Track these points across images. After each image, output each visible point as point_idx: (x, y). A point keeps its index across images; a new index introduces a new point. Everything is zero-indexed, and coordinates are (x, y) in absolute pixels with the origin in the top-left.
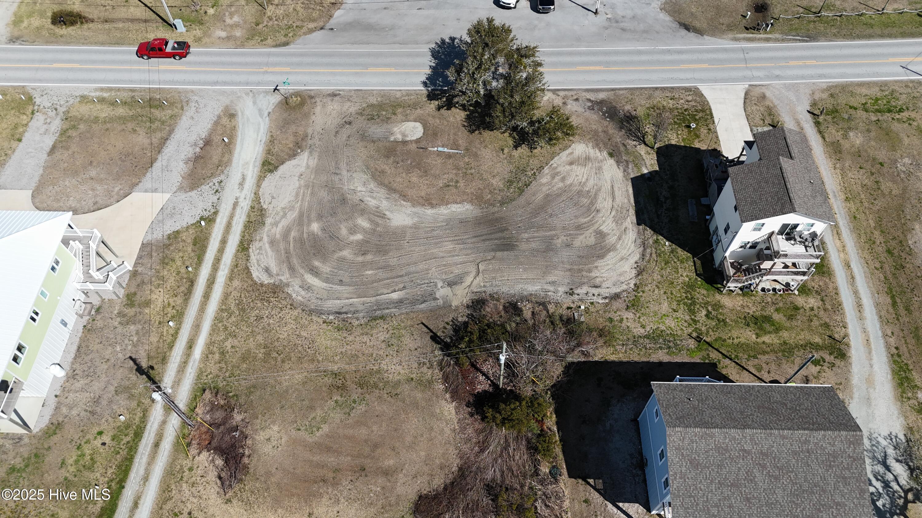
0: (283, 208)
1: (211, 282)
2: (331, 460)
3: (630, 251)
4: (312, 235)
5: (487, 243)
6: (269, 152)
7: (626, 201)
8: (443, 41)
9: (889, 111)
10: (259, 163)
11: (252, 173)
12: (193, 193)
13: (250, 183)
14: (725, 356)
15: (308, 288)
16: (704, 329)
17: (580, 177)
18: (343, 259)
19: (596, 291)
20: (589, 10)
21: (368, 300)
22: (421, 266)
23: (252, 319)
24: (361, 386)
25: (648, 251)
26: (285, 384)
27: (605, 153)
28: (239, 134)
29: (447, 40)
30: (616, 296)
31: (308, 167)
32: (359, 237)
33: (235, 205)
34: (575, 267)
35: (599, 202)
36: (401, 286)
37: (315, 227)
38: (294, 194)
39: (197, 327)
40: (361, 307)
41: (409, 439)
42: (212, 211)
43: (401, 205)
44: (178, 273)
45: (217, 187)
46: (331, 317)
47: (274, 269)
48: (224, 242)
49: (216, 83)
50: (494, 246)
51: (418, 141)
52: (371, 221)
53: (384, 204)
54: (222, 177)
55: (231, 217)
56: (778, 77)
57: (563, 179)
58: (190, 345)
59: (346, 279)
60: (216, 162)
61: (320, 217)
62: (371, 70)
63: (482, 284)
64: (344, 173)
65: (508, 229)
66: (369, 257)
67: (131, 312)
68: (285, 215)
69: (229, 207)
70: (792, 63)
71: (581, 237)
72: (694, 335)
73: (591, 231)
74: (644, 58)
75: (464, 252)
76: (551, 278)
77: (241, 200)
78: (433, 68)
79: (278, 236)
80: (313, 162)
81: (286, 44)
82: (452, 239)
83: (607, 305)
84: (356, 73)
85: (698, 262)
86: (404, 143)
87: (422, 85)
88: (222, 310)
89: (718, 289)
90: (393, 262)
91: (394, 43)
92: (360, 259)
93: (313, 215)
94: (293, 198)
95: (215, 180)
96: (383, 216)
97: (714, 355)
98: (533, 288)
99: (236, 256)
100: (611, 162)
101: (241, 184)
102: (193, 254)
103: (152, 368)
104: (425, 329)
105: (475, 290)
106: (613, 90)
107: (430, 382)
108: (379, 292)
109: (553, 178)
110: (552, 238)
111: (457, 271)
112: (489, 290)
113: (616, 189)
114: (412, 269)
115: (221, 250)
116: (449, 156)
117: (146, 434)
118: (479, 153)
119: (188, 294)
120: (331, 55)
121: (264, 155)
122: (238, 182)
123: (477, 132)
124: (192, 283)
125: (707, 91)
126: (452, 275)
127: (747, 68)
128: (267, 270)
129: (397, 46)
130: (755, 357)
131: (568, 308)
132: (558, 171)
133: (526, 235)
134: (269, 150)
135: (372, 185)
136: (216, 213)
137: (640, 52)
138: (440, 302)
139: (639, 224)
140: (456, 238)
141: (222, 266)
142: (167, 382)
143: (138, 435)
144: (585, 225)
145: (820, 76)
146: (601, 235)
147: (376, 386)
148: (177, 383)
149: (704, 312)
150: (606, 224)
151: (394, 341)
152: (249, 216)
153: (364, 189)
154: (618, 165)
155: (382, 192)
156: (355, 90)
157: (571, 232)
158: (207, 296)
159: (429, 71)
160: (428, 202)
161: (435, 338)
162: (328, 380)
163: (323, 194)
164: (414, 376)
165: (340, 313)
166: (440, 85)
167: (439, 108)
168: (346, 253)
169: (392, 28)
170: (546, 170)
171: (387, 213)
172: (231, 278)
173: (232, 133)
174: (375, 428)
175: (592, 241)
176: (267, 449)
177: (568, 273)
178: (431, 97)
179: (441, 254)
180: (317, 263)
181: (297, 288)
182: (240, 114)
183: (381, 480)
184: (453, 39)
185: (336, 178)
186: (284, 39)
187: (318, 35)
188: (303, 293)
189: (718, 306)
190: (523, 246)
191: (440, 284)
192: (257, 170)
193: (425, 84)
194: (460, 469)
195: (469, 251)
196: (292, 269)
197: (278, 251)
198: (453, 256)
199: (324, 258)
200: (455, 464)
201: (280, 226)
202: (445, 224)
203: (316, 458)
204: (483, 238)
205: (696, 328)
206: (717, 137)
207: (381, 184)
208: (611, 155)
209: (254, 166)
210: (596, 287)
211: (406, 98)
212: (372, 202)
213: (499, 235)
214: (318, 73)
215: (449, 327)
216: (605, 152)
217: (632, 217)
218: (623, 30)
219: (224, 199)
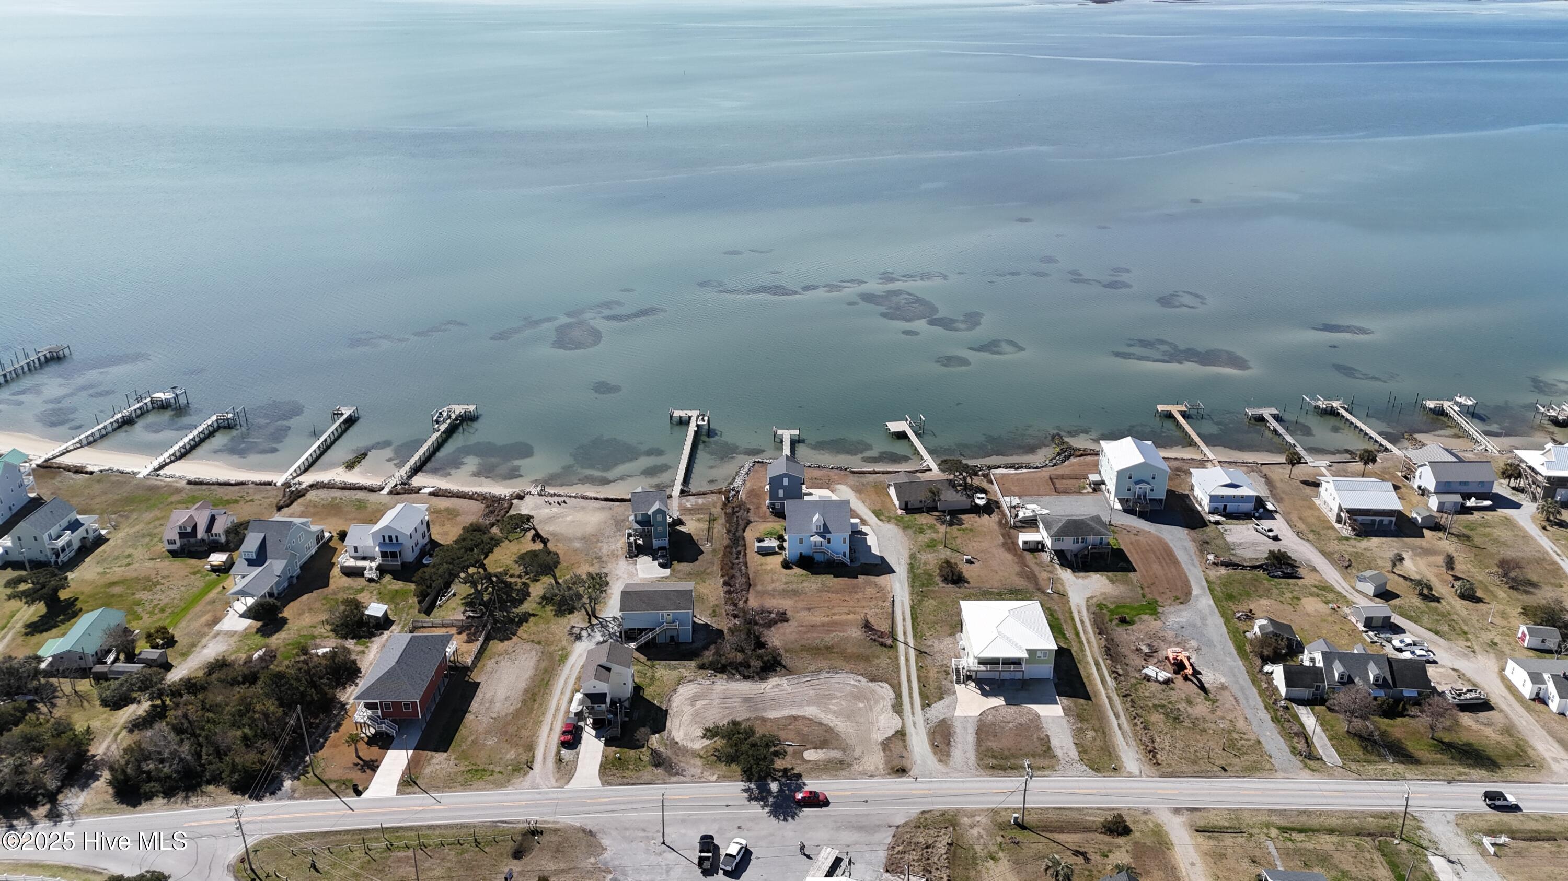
1: (909, 681)
2: (825, 629)
6: (904, 741)
8: (793, 818)
9: (477, 771)
10: (908, 735)
11: (910, 729)
12: (941, 718)
13: (910, 724)
19: (700, 683)
24: (819, 649)
25: (667, 699)
26: (855, 649)
27: (680, 743)
28: (929, 750)
29: (790, 819)
30: (690, 681)
31: (876, 733)
33: (913, 714)
39: (908, 666)
41: (792, 635)
42: (925, 710)
45: (929, 722)
49: (963, 782)
50: (755, 699)
51: (806, 750)
54: (928, 726)
55: (912, 708)
56: (540, 793)
58: (907, 661)
62: (848, 794)
65: (747, 707)
67: (944, 669)
69: (916, 711)
70: (523, 803)
71: (704, 704)
73: (698, 706)
75: (772, 697)
76: (723, 687)
77: (911, 716)
79: (881, 701)
80: (874, 736)
81: (923, 812)
82: (779, 702)
83: (696, 678)
86: (815, 748)
87: (807, 784)
88: (898, 672)
90: (812, 692)
91: (834, 816)
95: (931, 725)
96: (822, 711)
97: (649, 663)
98: (734, 684)
100: (677, 739)
101: (914, 723)
104: (789, 669)
105: (765, 683)
106: (665, 783)
110: (721, 704)
111: (775, 690)
112: (757, 683)
113: (678, 725)
115: (911, 694)
119: (919, 678)
122: (917, 724)
125: (597, 783)
126: (778, 688)
127: (559, 799)
131: (716, 676)
135: (831, 725)
136: (922, 709)
139: (668, 711)
140: (777, 702)
141: (907, 687)
142: (912, 652)
144: (701, 709)
146: (692, 705)
147: (811, 649)
149: (647, 675)
150: (688, 709)
151: (806, 665)
152: (902, 709)
153: (836, 723)
154: (673, 738)
155: (825, 721)
156: (857, 779)
157: (709, 706)
158: (909, 677)
160: (796, 718)
162: (835, 650)
164: (794, 654)
167: (792, 769)
169: (838, 828)
173: (935, 747)
174: (809, 637)
175: (698, 702)
176: (853, 631)
177: (714, 689)
178: (799, 776)
179: (785, 695)
183: (802, 625)
184: (785, 820)
186: (926, 816)
187: (900, 821)
190: (737, 700)
192: (908, 732)
193: (804, 784)
194: (770, 628)
195: (769, 697)
198: (778, 695)
200: (772, 630)
203: (832, 629)
204: (761, 703)
208: (677, 743)
209: (910, 733)
211: (818, 775)
212: (830, 716)
213: (752, 704)
214: (889, 790)
217: (671, 713)
218: (644, 830)
219: (921, 716)
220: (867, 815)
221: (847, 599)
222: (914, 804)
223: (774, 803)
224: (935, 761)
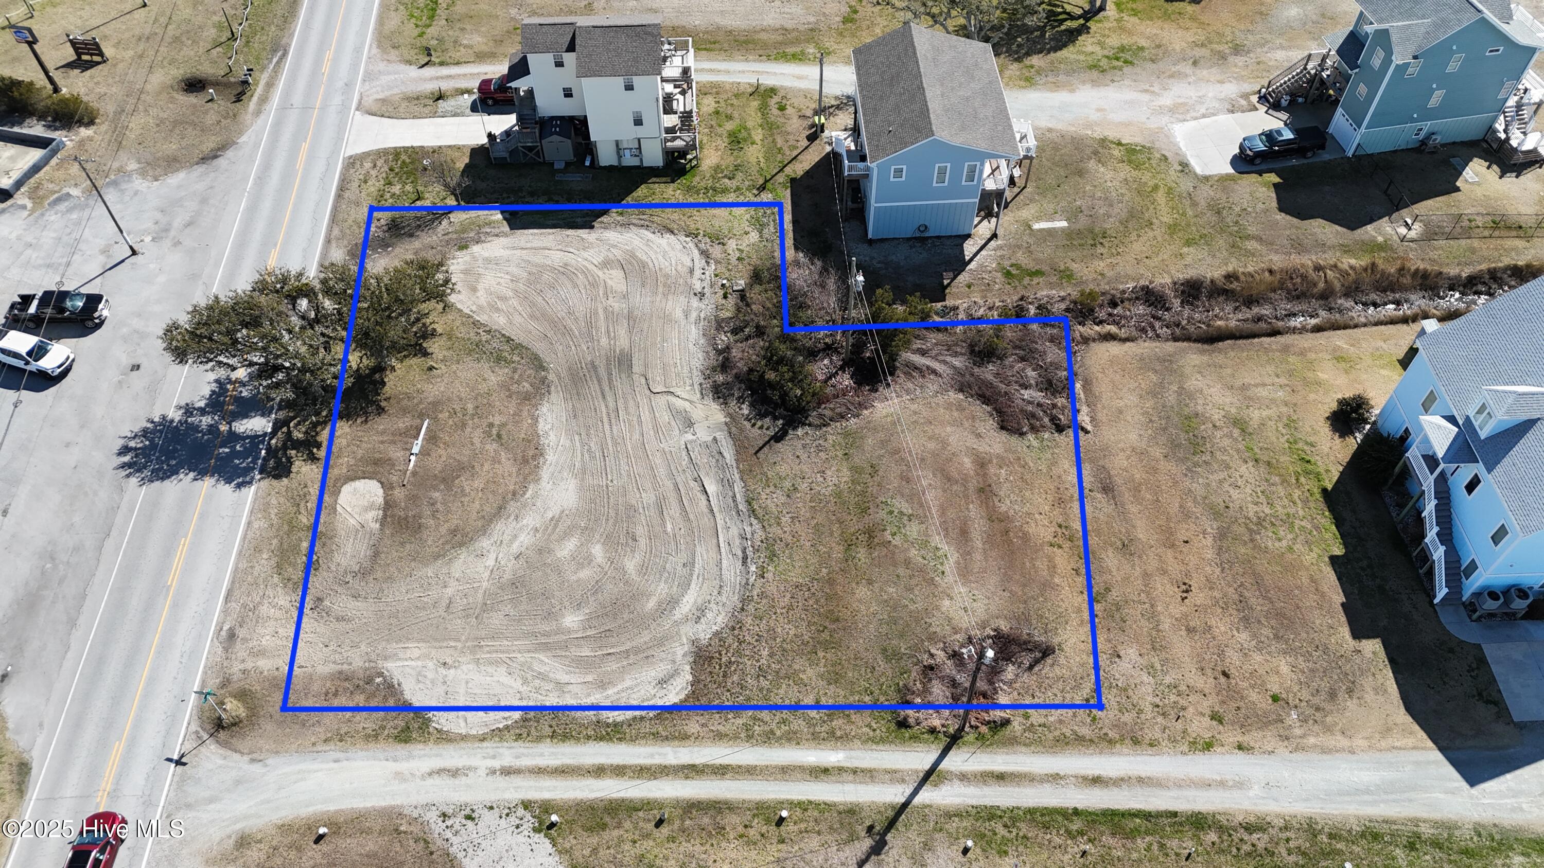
0: (525, 682)
1: (692, 771)
2: (978, 527)
3: (635, 237)
4: (588, 623)
5: (617, 383)
6: (371, 736)
7: (551, 236)
8: (123, 466)
9: (433, 10)
10: (401, 750)
11: (428, 758)
13: (451, 756)
14: (781, 170)
15: (700, 613)
16: (747, 183)
17: (502, 281)
18: (643, 569)
19: (698, 273)
20: (123, 261)
21: (720, 523)
22: (658, 460)
23: (764, 683)
24: (865, 511)
25: (634, 221)
26: (874, 608)
27: (460, 253)
28: (306, 811)
30: (705, 254)
31: (427, 656)
32: (597, 551)
33: (507, 772)
34: (661, 289)
35: (549, 263)
36: (693, 484)
37: (571, 620)
38: (490, 669)
39: (785, 772)
40: (734, 531)
41: (931, 445)
42: (521, 812)
43: (536, 495)
44: (671, 839)
45: (457, 821)
46: (753, 568)
47: (661, 669)
48: (599, 771)
50: (623, 376)
51: (387, 487)
52: (566, 535)
53: (531, 520)
54: (432, 816)
55: (539, 771)
56: (349, 85)
57: (503, 299)
58: (822, 772)
59: (683, 557)
60: (383, 841)
61: (550, 615)
62: (173, 579)
63: (688, 388)
64: (449, 591)
65: (592, 363)
66: (640, 531)
68: (543, 677)
69: (517, 780)
70: (326, 68)
71: (610, 282)
72: (755, 192)
73: (600, 273)
74: (266, 206)
75: (632, 410)
76: (678, 314)
77: (497, 764)
78: (202, 473)
79: (589, 678)
80: (415, 649)
82: (607, 426)
83: (717, 262)
84: (175, 605)
85: (654, 179)
86: (388, 505)
87: (244, 490)
88: (749, 737)
89: (692, 168)
90: (649, 498)
91: (100, 548)
92: (643, 542)
93: (545, 627)
94: (503, 670)
95: (438, 827)
96: (555, 521)
98: (694, 333)
99: (633, 740)
100: (476, 249)
101: (456, 773)
102: (627, 824)
103: (870, 829)
104: (766, 449)
105: (699, 395)
106: (328, 241)
107: (846, 434)
108: (706, 510)
109: (498, 310)
110: (610, 315)
111: (664, 417)
112: (698, 378)
113: (529, 245)
114: (662, 472)
115: (619, 771)
116: (432, 438)
117: (988, 802)
118: (430, 399)
119: (717, 807)
120: (98, 663)
121: (382, 744)
122: (450, 781)
123: (383, 404)
124: (692, 807)
125: (359, 148)
126: (673, 423)
128: (662, 682)
129: (109, 544)
130: (780, 149)
131: (725, 297)
132: (485, 304)
133: (604, 341)
134: (367, 737)
135: (485, 543)
136: (527, 805)
137: (252, 209)
138: (720, 435)
139: (592, 227)
140: (605, 420)
141: (657, 761)
142: (895, 794)
143: (990, 814)
144: (590, 278)
145: (358, 50)
146: (606, 264)
147: (863, 493)
148: (894, 776)
149: (726, 180)
150: (589, 258)
151: (787, 484)
152: (539, 739)
153: (492, 556)
154: (484, 242)
155: (502, 529)
156: (227, 599)
157: (601, 293)
158: (721, 771)
159: (208, 482)
160: (530, 461)
161: (778, 438)
162: (862, 554)
163: (496, 620)
164: (840, 454)
165: (745, 559)
166: (254, 462)
167: (313, 459)
168: (631, 565)
169: (48, 556)
170: (483, 318)
171: (550, 515)
172: (684, 737)
174: (924, 483)
175: (617, 274)
176: (980, 609)
177: (670, 297)
178: (280, 473)
179: (637, 436)
180: (651, 604)
181: (701, 627)
182: (238, 826)
183: (992, 470)
184: (124, 449)
185: (460, 603)
188: (710, 615)
189: (717, 168)
190: (623, 342)
191: (689, 437)
192: (417, 749)
193: (244, 484)
194: (961, 390)
195: (631, 403)
196: (661, 642)
197: (623, 671)
198: (640, 423)
199: (638, 596)
200: (954, 396)
201: (564, 678)
202: (577, 437)
203: (979, 544)
204: (607, 389)
205: (747, 189)
206: (450, 146)
207: (483, 531)
208: (464, 248)
209: (410, 757)
210: (692, 271)
211: (273, 512)
212: (525, 540)
213: (602, 372)
214: (152, 680)
215: (759, 423)
216: (458, 253)
217: (583, 233)
218: (189, 224)
219: (491, 797)
220: (72, 623)
221: (1198, 597)
222: (69, 746)
223: (195, 428)
224: (251, 825)
